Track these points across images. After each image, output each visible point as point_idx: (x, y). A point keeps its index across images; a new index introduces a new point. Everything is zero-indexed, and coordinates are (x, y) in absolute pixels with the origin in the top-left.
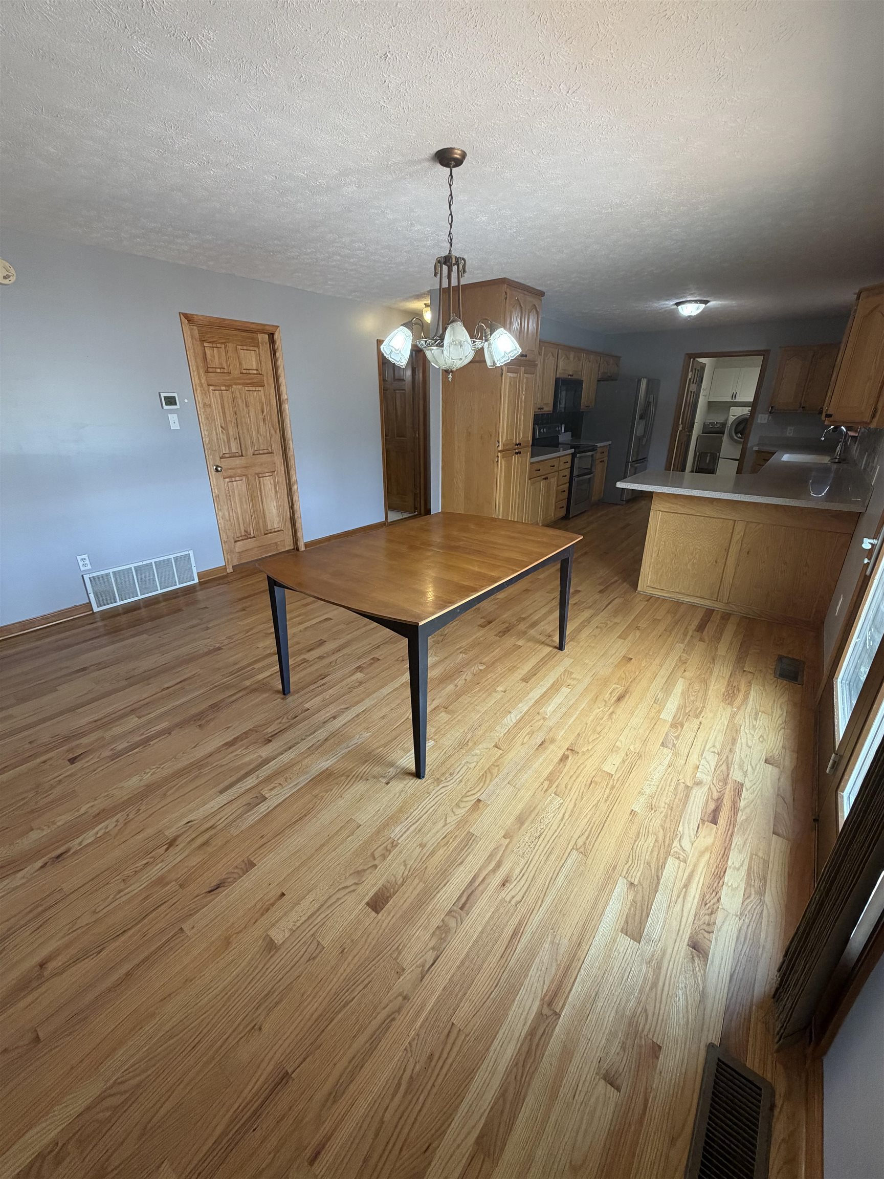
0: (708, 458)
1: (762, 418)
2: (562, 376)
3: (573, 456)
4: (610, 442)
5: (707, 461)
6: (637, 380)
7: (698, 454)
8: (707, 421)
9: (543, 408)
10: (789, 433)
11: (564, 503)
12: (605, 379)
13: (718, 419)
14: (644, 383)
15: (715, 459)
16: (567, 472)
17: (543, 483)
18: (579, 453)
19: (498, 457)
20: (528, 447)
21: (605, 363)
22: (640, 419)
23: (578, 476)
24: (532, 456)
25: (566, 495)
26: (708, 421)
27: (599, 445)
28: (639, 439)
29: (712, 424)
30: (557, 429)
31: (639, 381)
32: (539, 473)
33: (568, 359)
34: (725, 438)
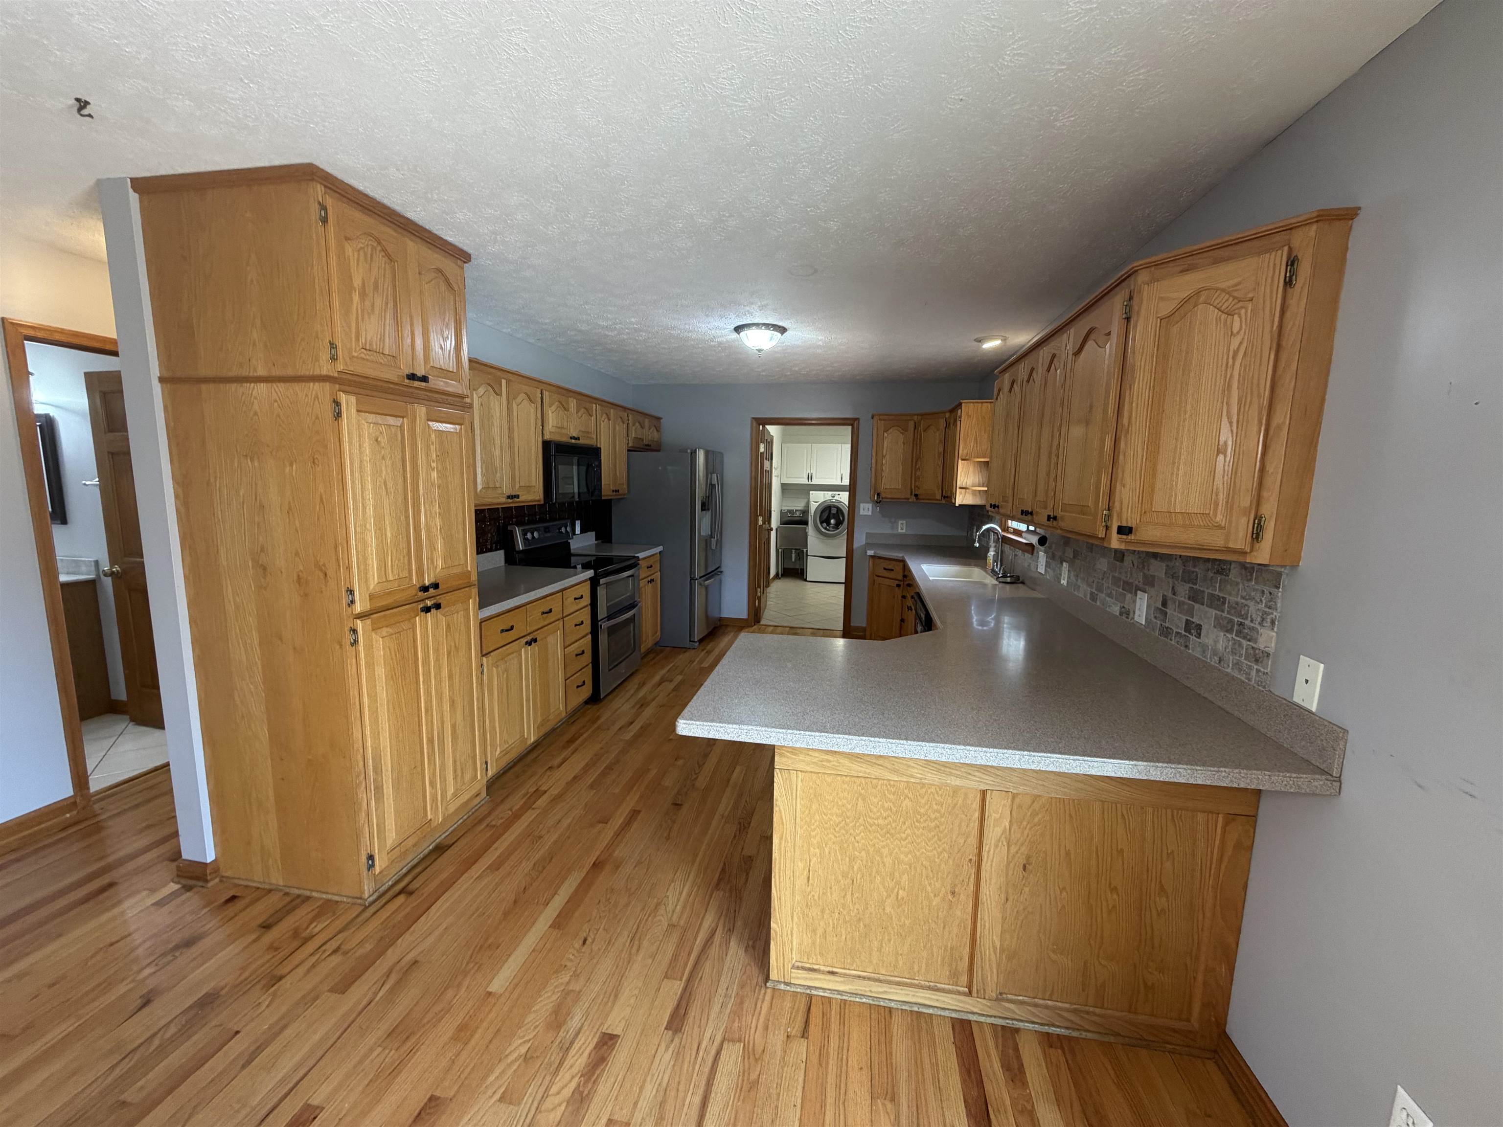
0: (793, 555)
1: (865, 509)
2: (557, 438)
3: (594, 583)
4: (661, 548)
5: (793, 560)
6: (689, 451)
7: (780, 550)
8: (784, 508)
9: (518, 496)
10: (902, 529)
11: (587, 675)
12: (640, 448)
13: (797, 505)
14: (701, 456)
15: (802, 556)
16: (585, 616)
17: (527, 654)
18: (607, 574)
19: (354, 631)
20: (470, 586)
21: (637, 424)
22: (702, 510)
23: (609, 617)
24: (482, 606)
25: (587, 657)
26: (786, 508)
27: (641, 555)
28: (707, 541)
29: (790, 511)
30: (563, 530)
31: (694, 453)
32: (512, 635)
33: (566, 409)
34: (810, 530)
